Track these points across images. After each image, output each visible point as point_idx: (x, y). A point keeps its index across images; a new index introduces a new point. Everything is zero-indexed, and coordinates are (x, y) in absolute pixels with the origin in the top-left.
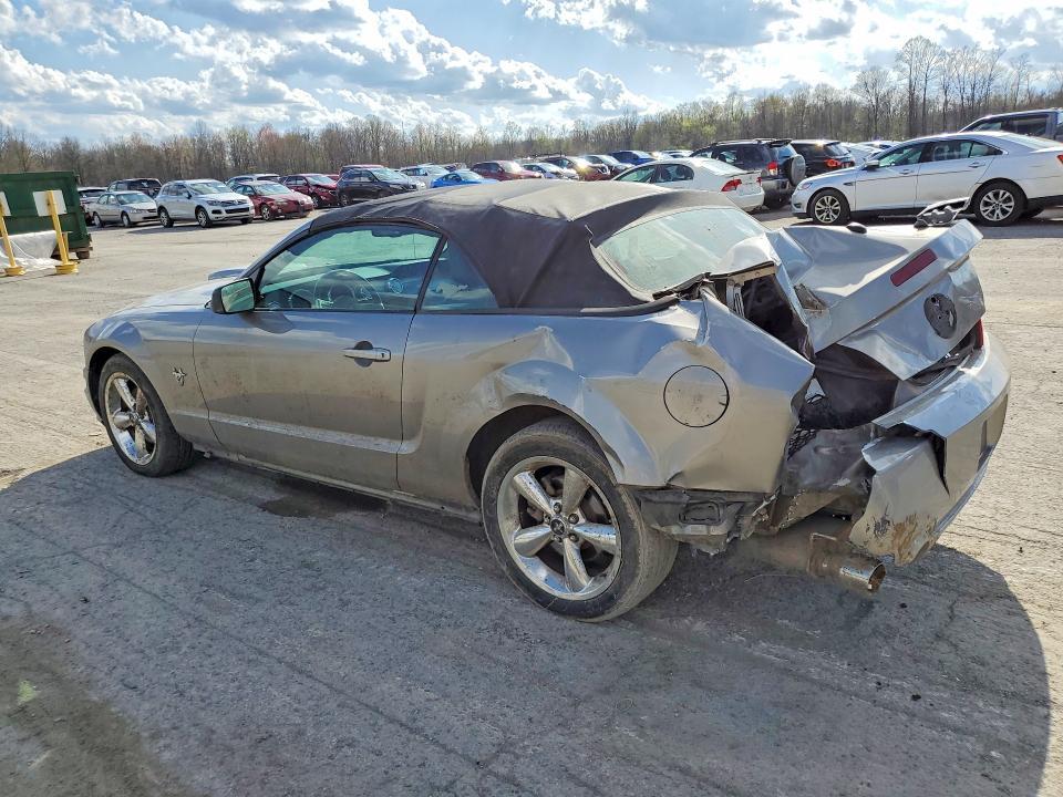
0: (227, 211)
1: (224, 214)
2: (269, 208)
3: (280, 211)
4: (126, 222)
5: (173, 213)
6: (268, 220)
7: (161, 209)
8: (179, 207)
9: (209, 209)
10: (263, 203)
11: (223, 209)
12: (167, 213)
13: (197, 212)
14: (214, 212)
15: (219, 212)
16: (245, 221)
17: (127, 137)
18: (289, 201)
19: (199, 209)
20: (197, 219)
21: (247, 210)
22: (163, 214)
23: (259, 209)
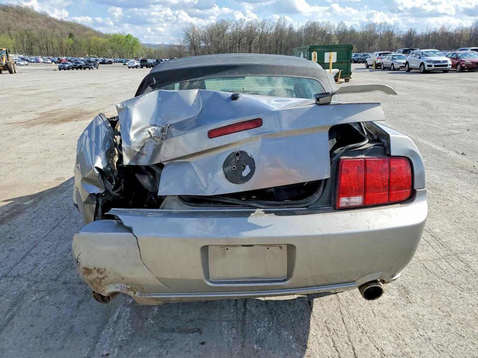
0: (435, 66)
1: (433, 67)
2: (461, 65)
3: (466, 67)
4: (392, 68)
5: (412, 65)
6: (459, 72)
7: (407, 63)
8: (414, 63)
9: (426, 64)
10: (459, 63)
11: (433, 65)
12: (408, 65)
13: (421, 66)
14: (428, 66)
15: (431, 66)
16: (445, 71)
17: (439, 28)
18: (473, 62)
19: (422, 64)
20: (419, 69)
21: (447, 65)
22: (407, 65)
23: (454, 66)
